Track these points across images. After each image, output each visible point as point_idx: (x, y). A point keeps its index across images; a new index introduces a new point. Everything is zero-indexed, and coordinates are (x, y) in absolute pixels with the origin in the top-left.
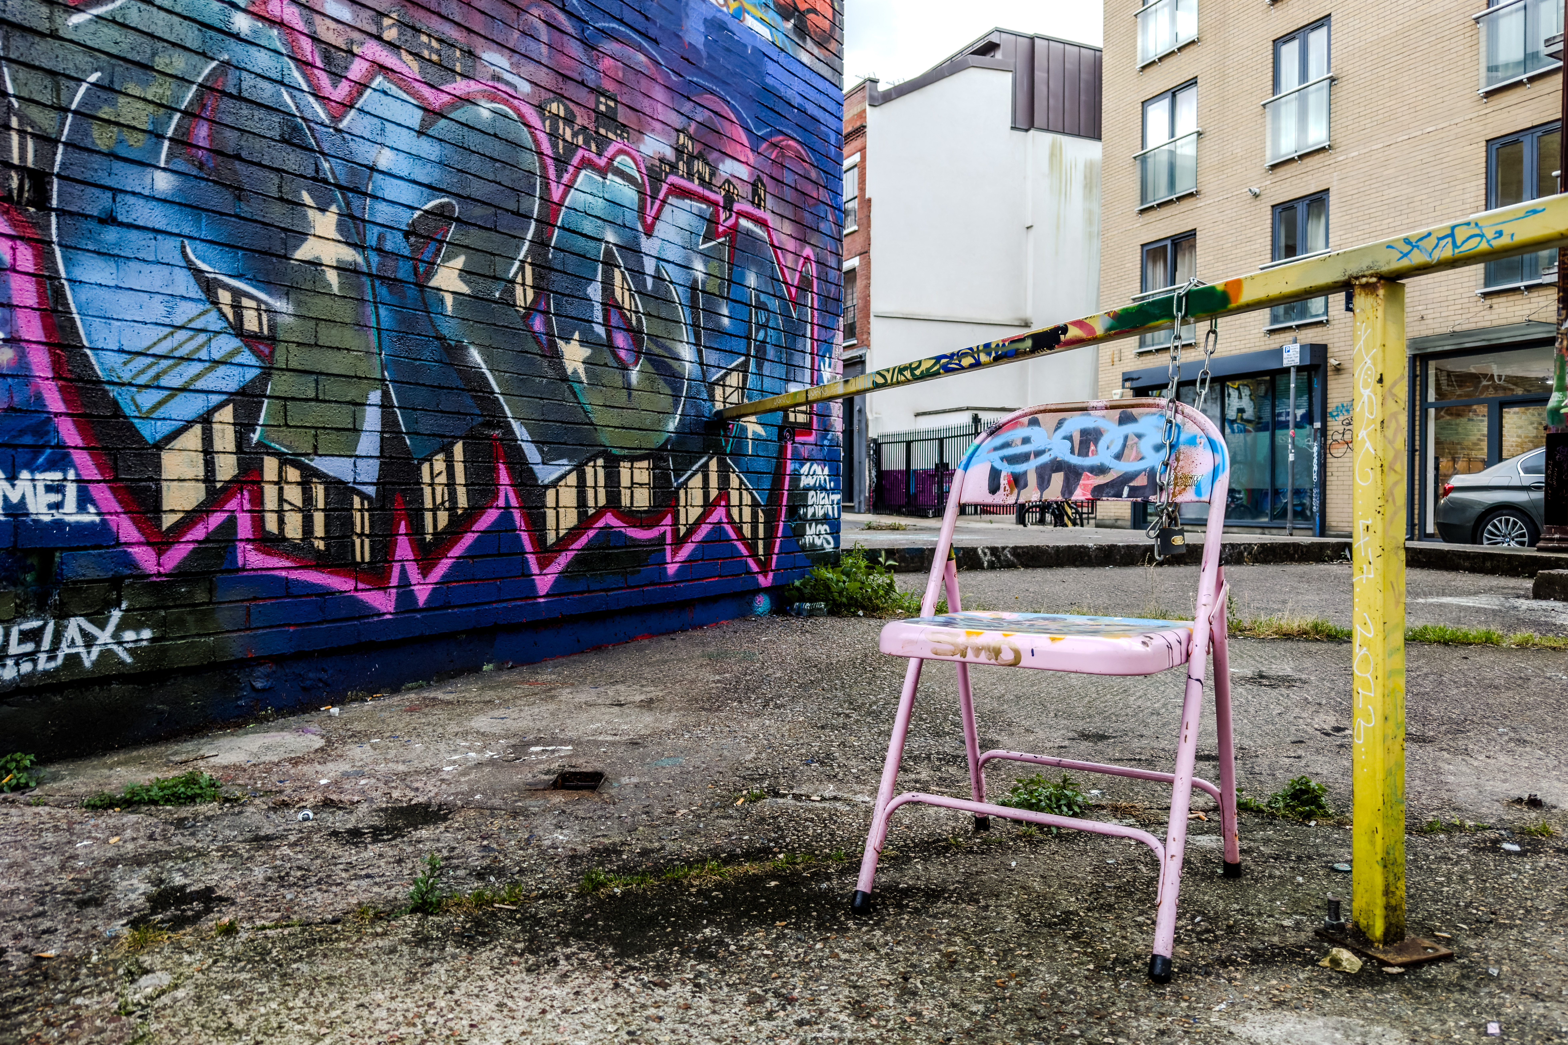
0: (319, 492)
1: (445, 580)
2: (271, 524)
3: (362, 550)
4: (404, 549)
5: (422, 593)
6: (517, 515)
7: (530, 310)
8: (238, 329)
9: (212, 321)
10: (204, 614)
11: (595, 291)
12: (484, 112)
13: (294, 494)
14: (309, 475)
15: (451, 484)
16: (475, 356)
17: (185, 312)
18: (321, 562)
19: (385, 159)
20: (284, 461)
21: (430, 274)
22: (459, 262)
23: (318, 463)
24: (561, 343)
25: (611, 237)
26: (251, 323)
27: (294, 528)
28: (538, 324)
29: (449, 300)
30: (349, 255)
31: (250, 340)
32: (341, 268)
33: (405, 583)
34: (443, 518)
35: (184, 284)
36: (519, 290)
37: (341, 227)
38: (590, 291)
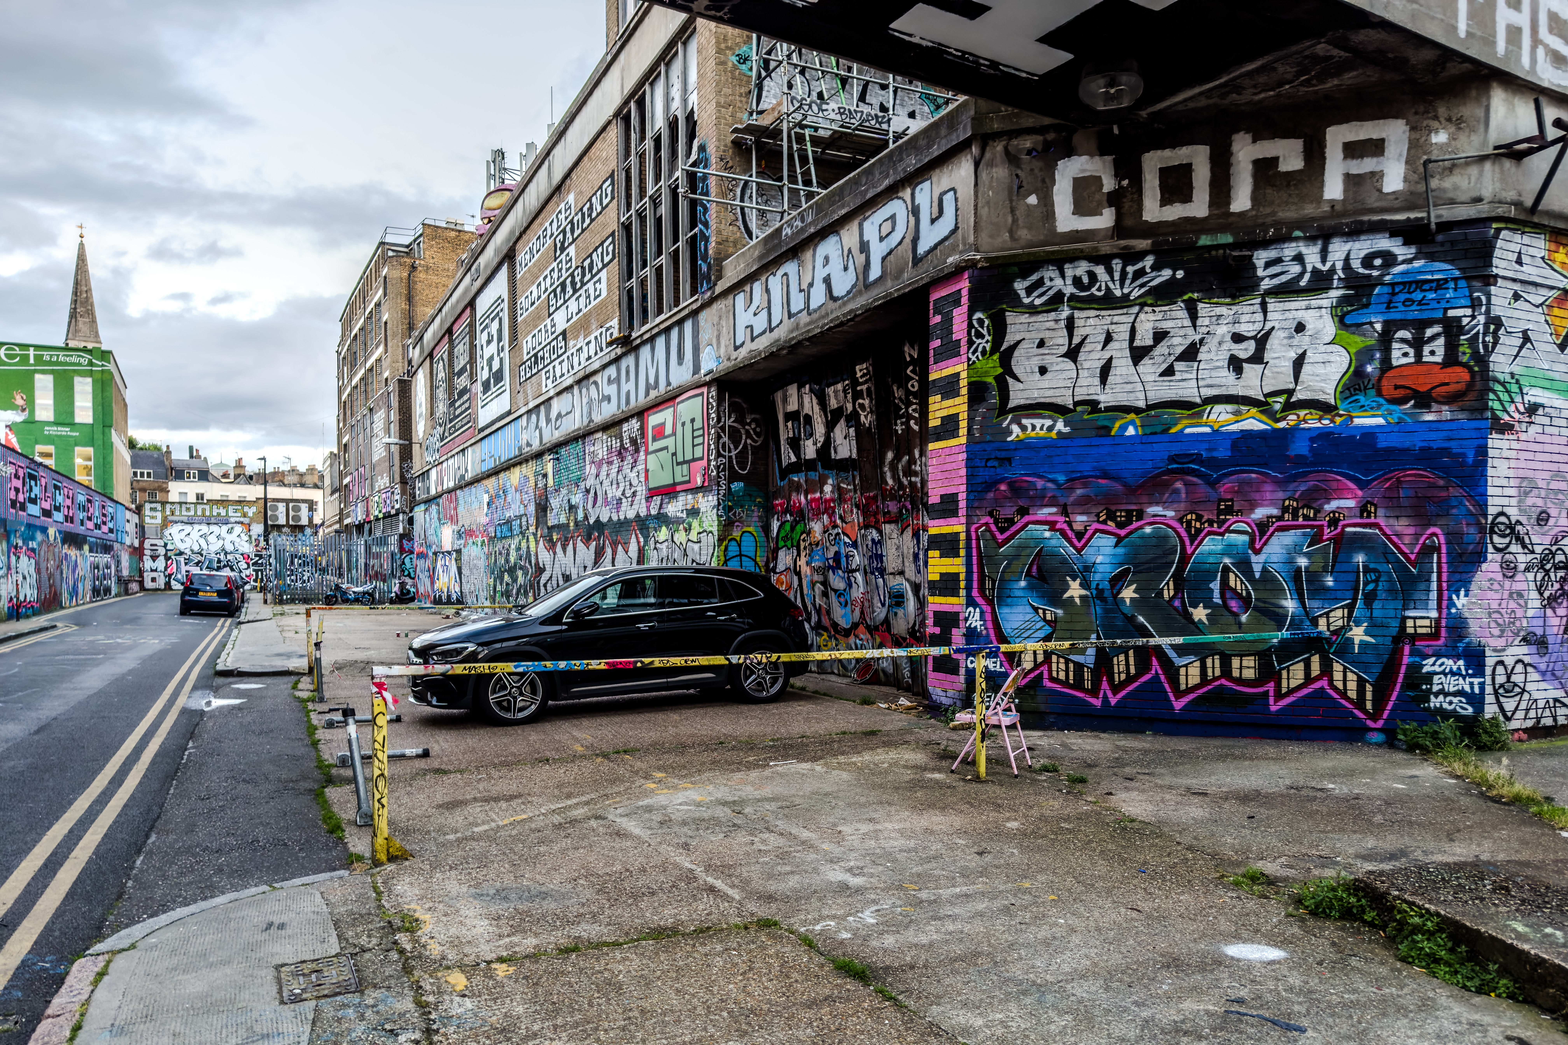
0: (1071, 666)
1: (1124, 698)
2: (1054, 674)
3: (1088, 685)
4: (1105, 685)
5: (1113, 701)
6: (1162, 677)
7: (1172, 599)
8: (1044, 619)
9: (1037, 618)
10: (1033, 697)
11: (1215, 586)
12: (1148, 530)
13: (1062, 666)
14: (1067, 661)
15: (1127, 664)
16: (1141, 619)
17: (1028, 617)
18: (1071, 687)
19: (1099, 559)
20: (1059, 656)
21: (1119, 592)
22: (1134, 587)
23: (1071, 657)
24: (1191, 610)
25: (1227, 561)
26: (1048, 617)
27: (1062, 676)
28: (1177, 603)
29: (1128, 601)
30: (1084, 592)
31: (1048, 622)
32: (1081, 597)
33: (1105, 697)
34: (1123, 676)
35: (1029, 609)
36: (1166, 592)
37: (1081, 585)
38: (1212, 586)
